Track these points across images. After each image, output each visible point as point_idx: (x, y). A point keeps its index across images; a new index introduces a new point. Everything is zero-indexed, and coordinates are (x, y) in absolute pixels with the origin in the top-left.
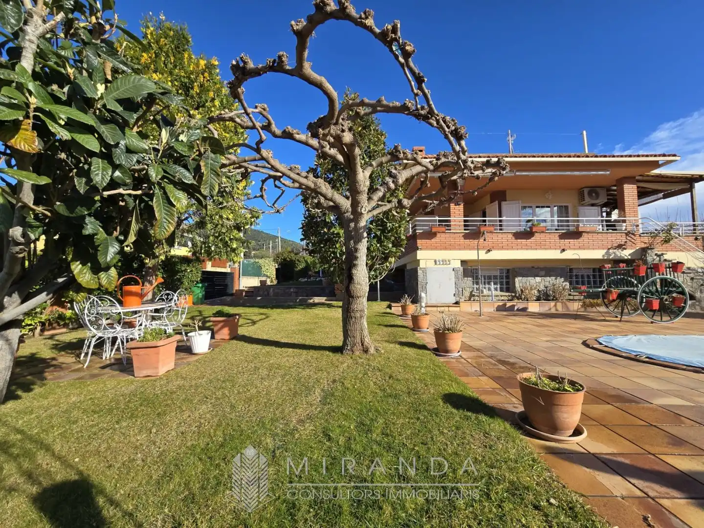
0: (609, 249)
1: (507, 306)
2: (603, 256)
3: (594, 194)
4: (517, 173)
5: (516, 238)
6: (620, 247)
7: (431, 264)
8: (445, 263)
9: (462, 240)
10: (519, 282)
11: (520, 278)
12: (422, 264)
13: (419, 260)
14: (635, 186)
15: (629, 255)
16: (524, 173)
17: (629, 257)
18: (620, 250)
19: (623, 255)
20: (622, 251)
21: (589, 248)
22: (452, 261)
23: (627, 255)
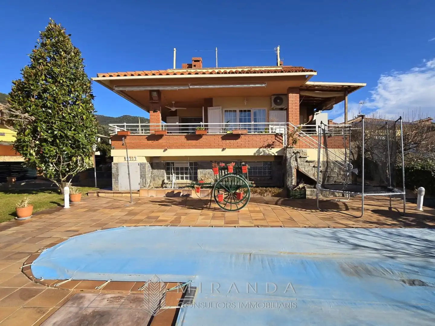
0: (260, 148)
1: (175, 193)
2: (255, 154)
3: (278, 101)
4: (191, 87)
5: (188, 140)
6: (269, 146)
7: (122, 160)
8: (132, 159)
9: (146, 141)
10: (201, 173)
11: (201, 170)
12: (115, 160)
13: (113, 157)
14: (298, 95)
15: (276, 153)
16: (196, 87)
17: (276, 154)
18: (269, 149)
19: (271, 153)
20: (271, 149)
21: (245, 147)
22: (137, 158)
23: (275, 153)
